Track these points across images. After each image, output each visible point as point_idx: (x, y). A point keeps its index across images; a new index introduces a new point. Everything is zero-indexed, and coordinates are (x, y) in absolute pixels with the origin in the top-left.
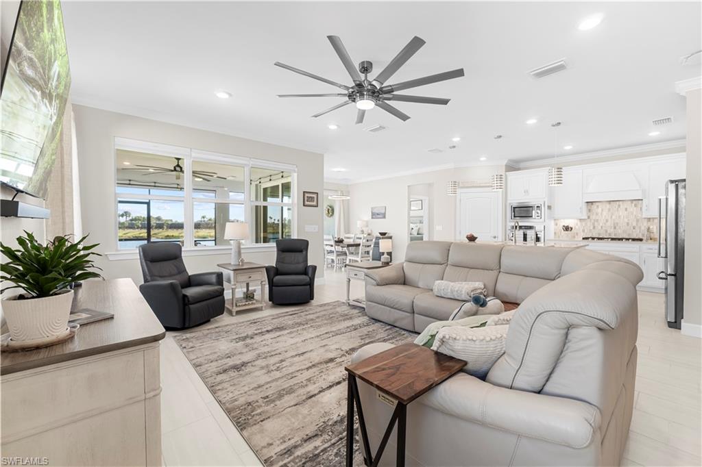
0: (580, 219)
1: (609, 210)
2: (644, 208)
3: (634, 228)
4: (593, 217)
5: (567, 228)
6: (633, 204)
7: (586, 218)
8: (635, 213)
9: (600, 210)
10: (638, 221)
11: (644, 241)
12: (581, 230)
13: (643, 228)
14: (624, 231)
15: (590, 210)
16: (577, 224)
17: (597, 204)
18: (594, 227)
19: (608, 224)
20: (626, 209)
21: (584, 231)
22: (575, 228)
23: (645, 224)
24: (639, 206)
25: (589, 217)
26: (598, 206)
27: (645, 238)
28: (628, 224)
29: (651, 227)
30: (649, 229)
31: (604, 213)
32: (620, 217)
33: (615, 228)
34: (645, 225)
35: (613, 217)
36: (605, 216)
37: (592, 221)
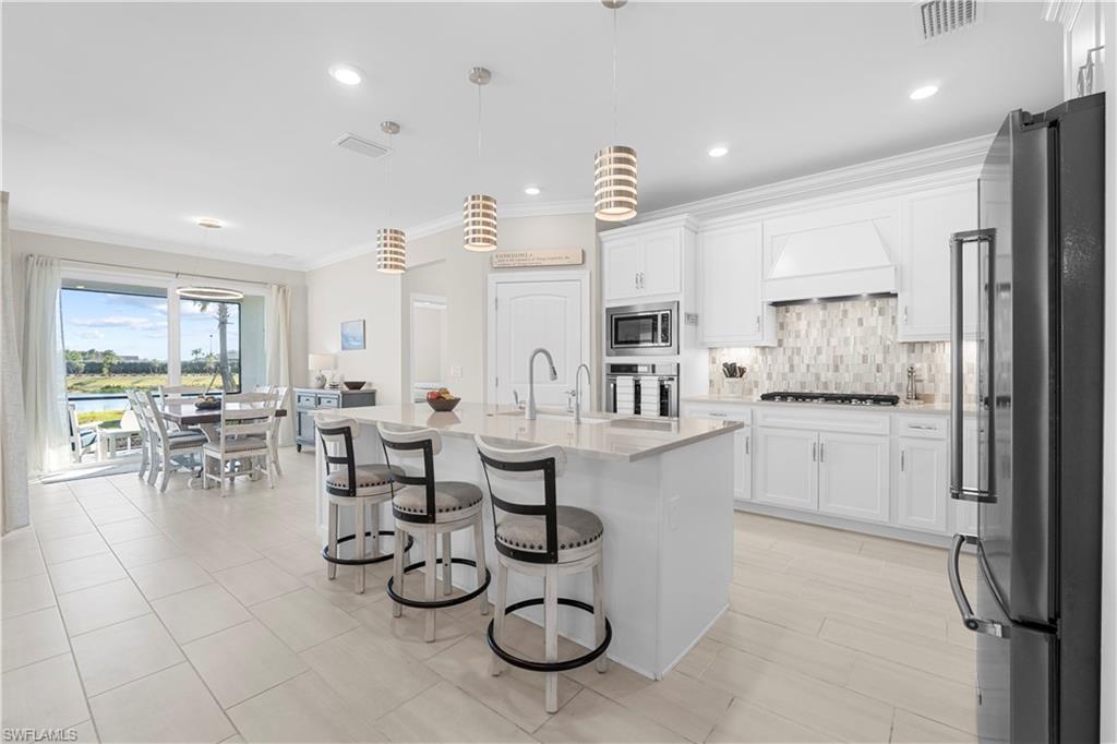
0: (763, 348)
1: (824, 323)
2: (901, 316)
3: (878, 371)
4: (790, 342)
5: (733, 371)
6: (876, 309)
7: (776, 345)
8: (879, 333)
9: (803, 325)
10: (886, 350)
11: (901, 404)
12: (765, 376)
13: (898, 369)
14: (857, 377)
15: (782, 326)
16: (756, 362)
17: (798, 308)
18: (792, 367)
19: (823, 358)
20: (860, 322)
21: (770, 376)
22: (752, 370)
23: (904, 358)
24: (890, 312)
25: (780, 343)
26: (799, 315)
27: (902, 395)
28: (865, 359)
29: (917, 366)
30: (911, 371)
31: (814, 333)
32: (846, 340)
33: (836, 369)
34: (902, 360)
35: (834, 342)
36: (815, 340)
37: (789, 353)
